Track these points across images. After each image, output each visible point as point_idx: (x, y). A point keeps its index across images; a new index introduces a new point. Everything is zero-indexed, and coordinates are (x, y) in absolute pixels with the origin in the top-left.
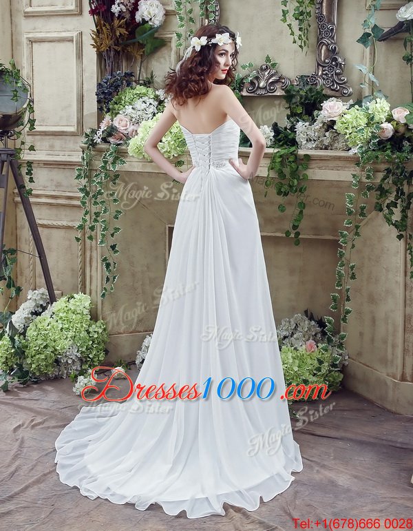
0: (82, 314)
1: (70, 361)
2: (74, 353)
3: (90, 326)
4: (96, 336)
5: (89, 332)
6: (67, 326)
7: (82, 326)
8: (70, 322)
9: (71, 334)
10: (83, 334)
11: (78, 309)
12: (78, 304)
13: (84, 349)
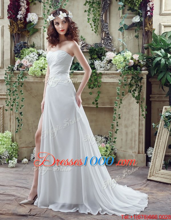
0: (9, 138)
1: (5, 157)
2: (7, 154)
3: (12, 143)
4: (15, 147)
5: (11, 146)
6: (3, 143)
7: (9, 143)
8: (4, 141)
9: (5, 146)
10: (10, 146)
11: (7, 136)
12: (7, 134)
13: (10, 152)
